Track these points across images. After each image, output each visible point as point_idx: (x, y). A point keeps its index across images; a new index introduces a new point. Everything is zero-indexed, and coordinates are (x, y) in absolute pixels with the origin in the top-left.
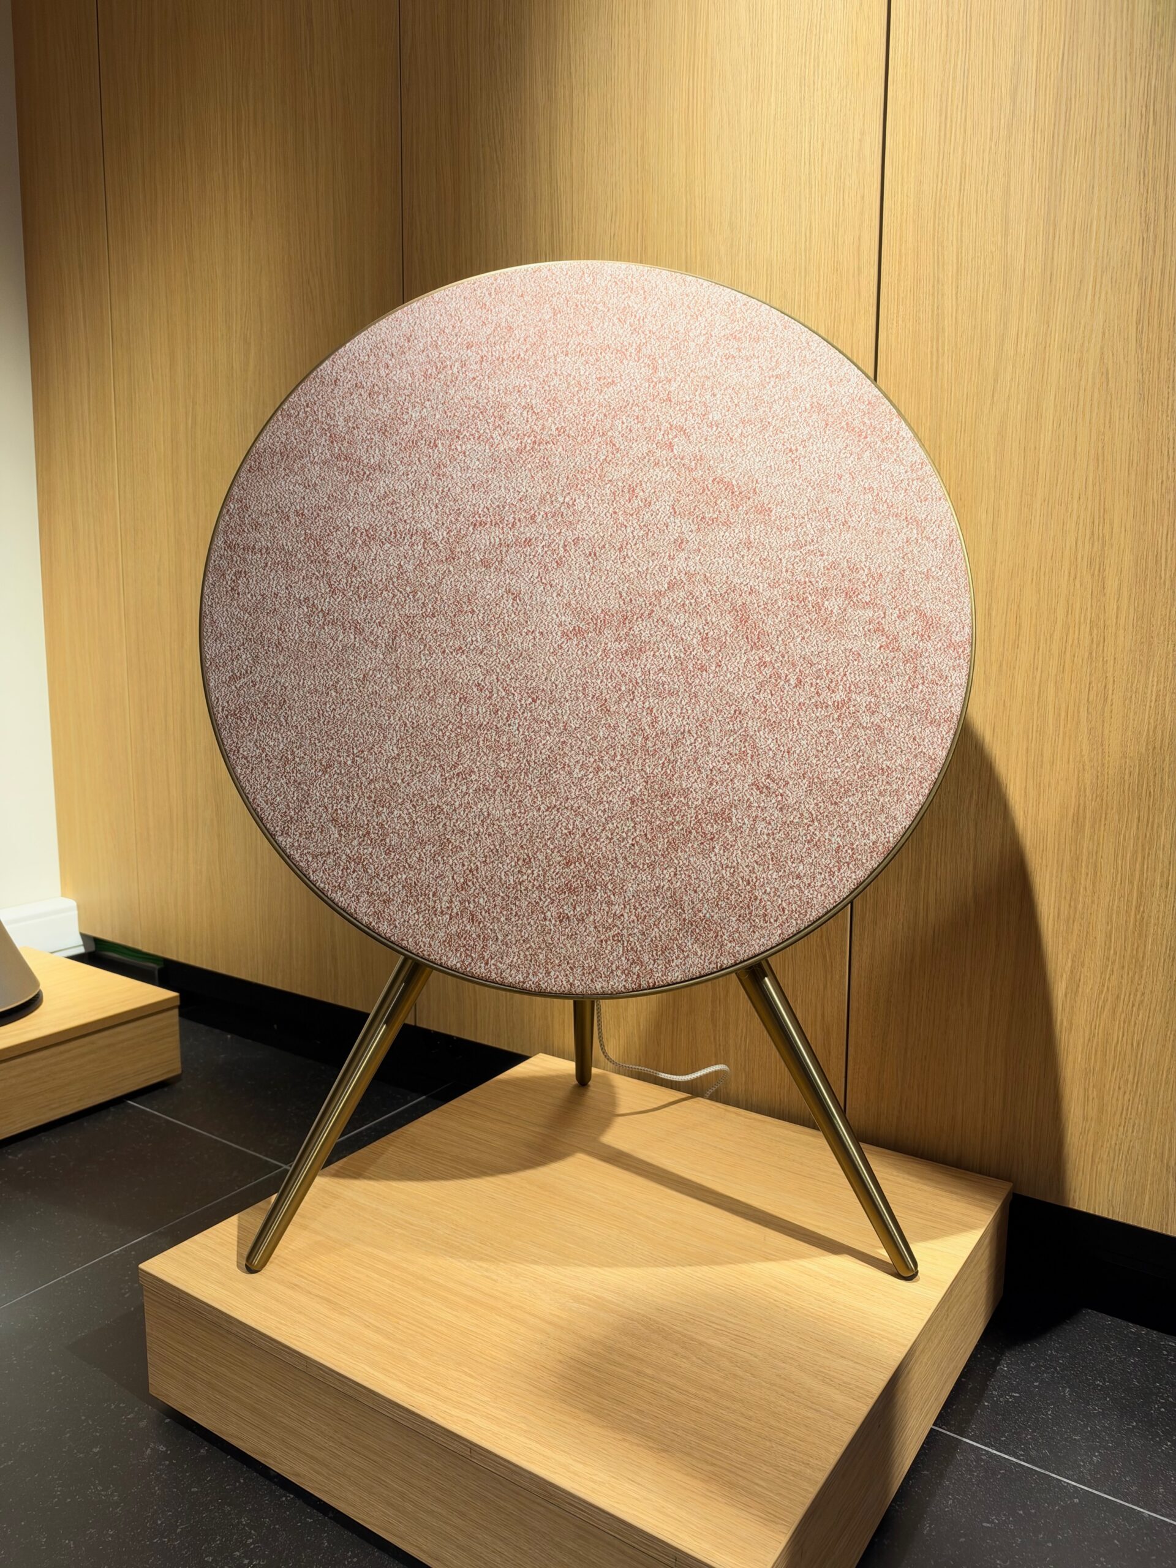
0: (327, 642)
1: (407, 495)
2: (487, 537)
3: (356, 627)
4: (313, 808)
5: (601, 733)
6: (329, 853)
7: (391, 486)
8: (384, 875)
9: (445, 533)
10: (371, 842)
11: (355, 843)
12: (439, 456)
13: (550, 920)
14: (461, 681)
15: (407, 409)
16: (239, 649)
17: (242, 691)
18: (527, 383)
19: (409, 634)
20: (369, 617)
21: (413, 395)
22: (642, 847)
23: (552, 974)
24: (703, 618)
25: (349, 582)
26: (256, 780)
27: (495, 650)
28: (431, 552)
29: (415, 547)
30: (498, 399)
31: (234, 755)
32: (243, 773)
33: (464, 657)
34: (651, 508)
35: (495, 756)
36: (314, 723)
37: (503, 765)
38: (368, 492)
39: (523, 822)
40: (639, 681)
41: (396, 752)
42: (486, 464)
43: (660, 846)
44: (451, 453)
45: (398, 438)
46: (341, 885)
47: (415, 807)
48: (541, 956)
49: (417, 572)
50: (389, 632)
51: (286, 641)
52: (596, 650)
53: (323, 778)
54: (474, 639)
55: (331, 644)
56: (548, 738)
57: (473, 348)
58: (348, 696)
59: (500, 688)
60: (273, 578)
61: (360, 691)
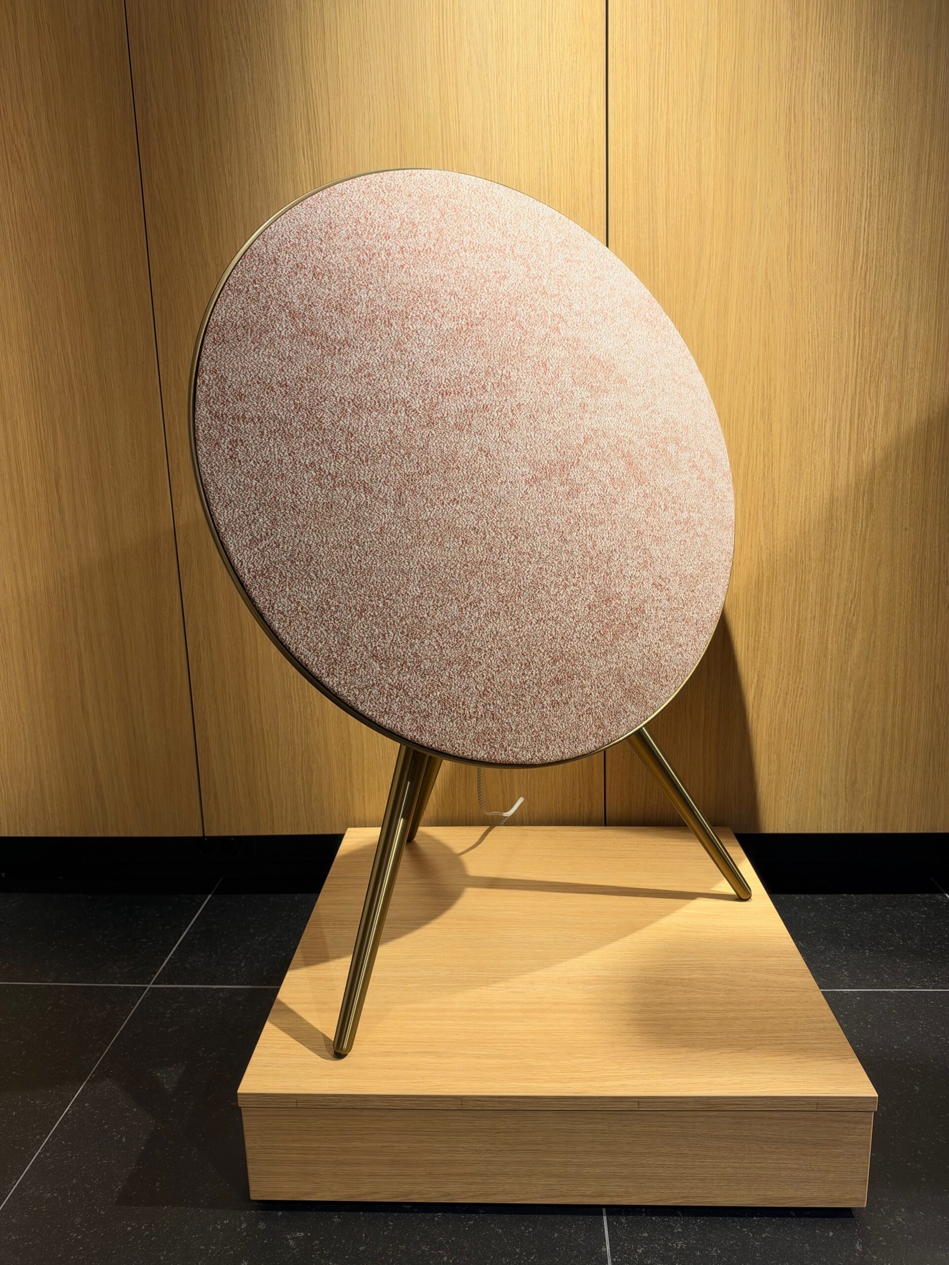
0: (342, 502)
1: (380, 368)
2: (454, 405)
3: (365, 487)
4: (354, 649)
5: (564, 558)
6: (373, 685)
7: (363, 359)
8: (422, 695)
9: (421, 402)
10: (409, 669)
11: (395, 672)
12: (397, 334)
13: (546, 708)
14: (460, 526)
15: (355, 290)
16: (254, 514)
17: (267, 552)
18: (446, 274)
19: (412, 490)
20: (374, 477)
21: (356, 278)
22: (598, 641)
23: (550, 748)
24: (609, 463)
25: (349, 447)
26: (296, 631)
27: (481, 499)
28: (413, 418)
29: (399, 414)
30: (428, 286)
31: (269, 611)
32: (282, 626)
33: (459, 506)
34: (560, 379)
35: (495, 585)
36: (343, 575)
37: (502, 592)
38: (343, 365)
39: (522, 635)
40: (581, 515)
41: (419, 592)
42: (436, 342)
43: (608, 638)
44: (406, 331)
45: (355, 316)
46: (387, 710)
47: (441, 635)
48: (542, 736)
49: (406, 436)
50: (394, 490)
51: (301, 503)
52: (550, 493)
53: (360, 622)
54: (464, 491)
55: (346, 504)
56: (530, 566)
57: (390, 239)
58: (370, 548)
59: (490, 530)
60: (273, 446)
61: (380, 543)
